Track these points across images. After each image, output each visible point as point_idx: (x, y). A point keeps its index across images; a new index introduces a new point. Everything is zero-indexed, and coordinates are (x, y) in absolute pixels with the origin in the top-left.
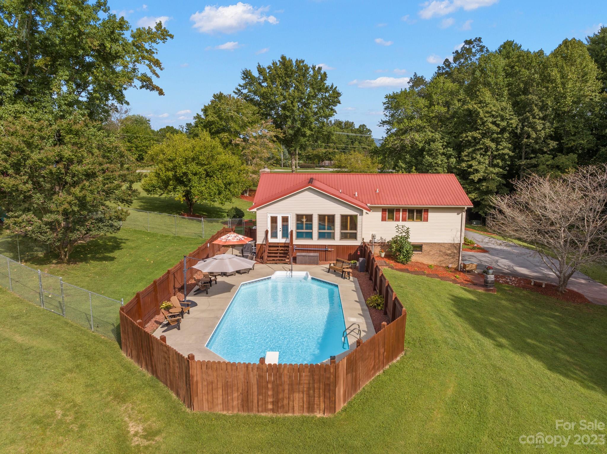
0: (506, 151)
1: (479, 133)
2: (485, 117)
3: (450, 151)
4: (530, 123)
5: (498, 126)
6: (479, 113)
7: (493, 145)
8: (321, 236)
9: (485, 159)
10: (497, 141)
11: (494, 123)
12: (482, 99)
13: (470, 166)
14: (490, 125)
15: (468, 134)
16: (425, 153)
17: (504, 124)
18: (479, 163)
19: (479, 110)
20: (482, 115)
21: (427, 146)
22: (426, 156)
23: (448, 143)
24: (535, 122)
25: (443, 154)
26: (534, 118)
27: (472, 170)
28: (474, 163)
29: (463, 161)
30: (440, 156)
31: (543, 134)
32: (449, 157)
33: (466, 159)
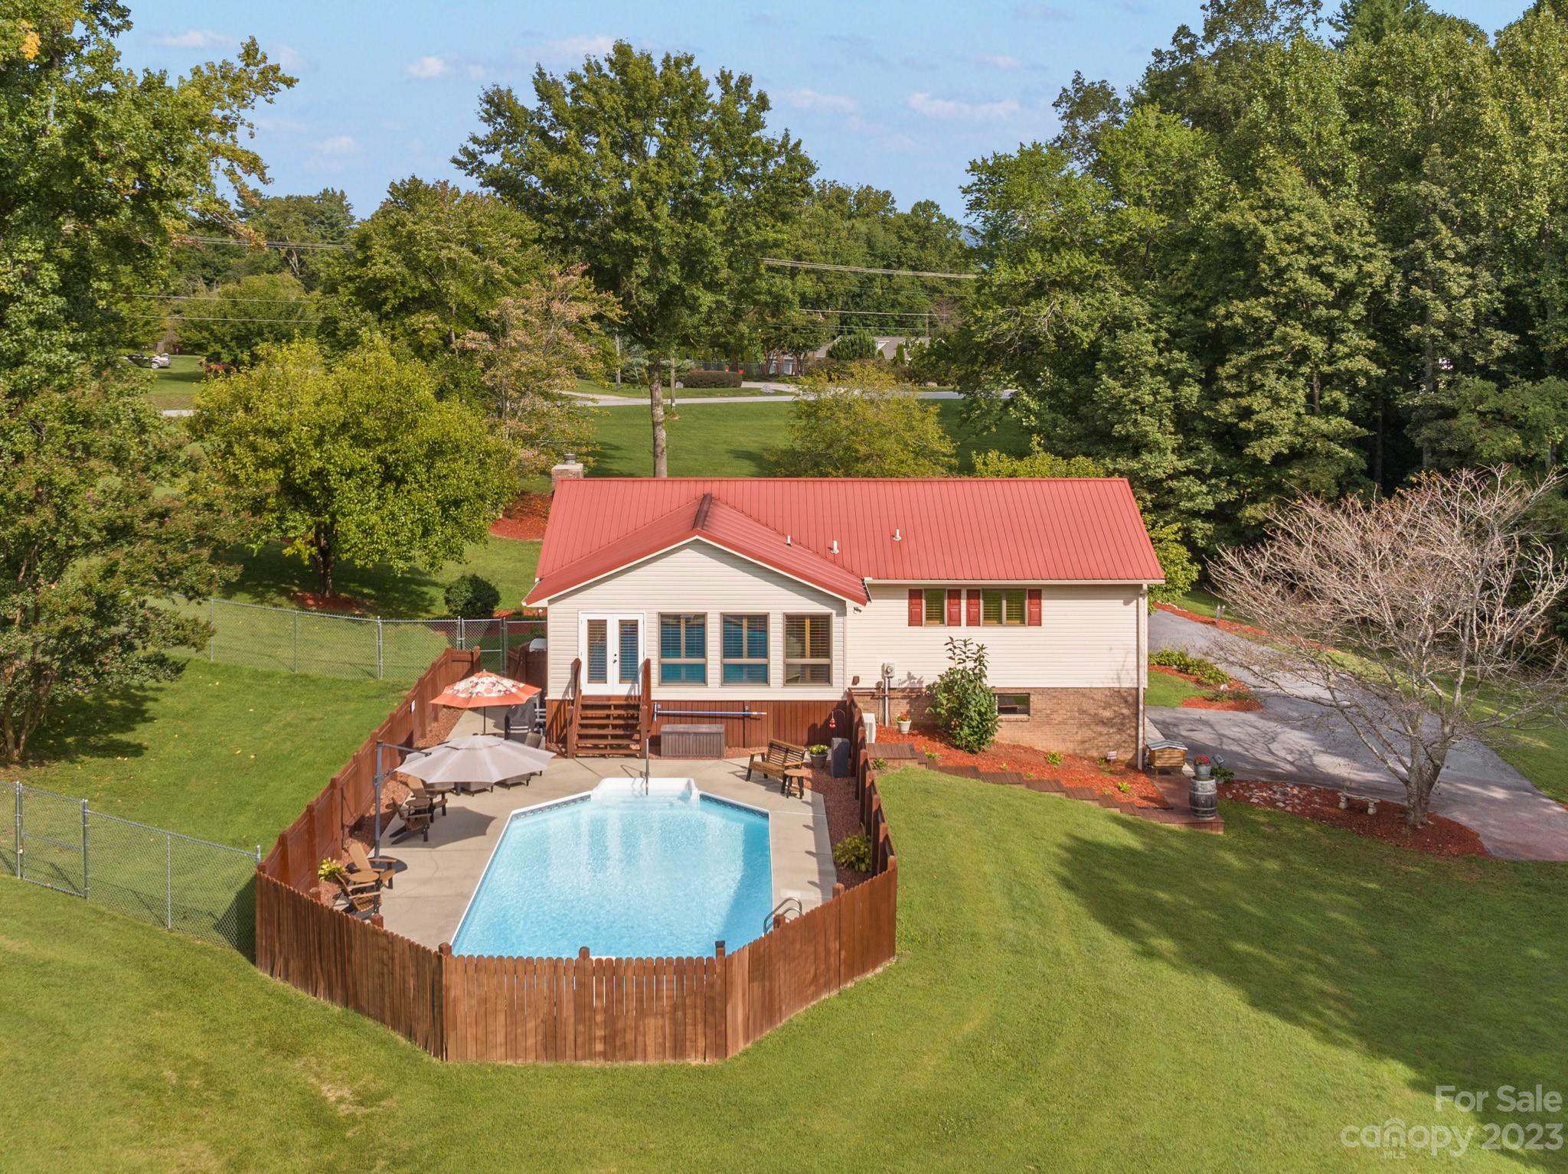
0: (1360, 363)
1: (1268, 306)
2: (1283, 252)
3: (1180, 360)
4: (1429, 273)
5: (1328, 279)
6: (1263, 238)
7: (1317, 344)
8: (731, 675)
9: (1294, 390)
10: (1330, 331)
11: (1313, 271)
12: (1272, 194)
13: (1247, 413)
14: (1303, 280)
15: (1232, 309)
16: (1099, 365)
17: (1347, 274)
18: (1276, 400)
19: (1262, 229)
20: (1271, 246)
21: (1105, 341)
22: (1104, 377)
23: (1174, 334)
24: (1443, 272)
25: (1157, 370)
26: (1440, 256)
27: (1251, 426)
28: (1258, 402)
29: (1224, 394)
30: (1147, 378)
31: (1467, 310)
32: (1177, 380)
33: (1229, 386)
